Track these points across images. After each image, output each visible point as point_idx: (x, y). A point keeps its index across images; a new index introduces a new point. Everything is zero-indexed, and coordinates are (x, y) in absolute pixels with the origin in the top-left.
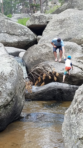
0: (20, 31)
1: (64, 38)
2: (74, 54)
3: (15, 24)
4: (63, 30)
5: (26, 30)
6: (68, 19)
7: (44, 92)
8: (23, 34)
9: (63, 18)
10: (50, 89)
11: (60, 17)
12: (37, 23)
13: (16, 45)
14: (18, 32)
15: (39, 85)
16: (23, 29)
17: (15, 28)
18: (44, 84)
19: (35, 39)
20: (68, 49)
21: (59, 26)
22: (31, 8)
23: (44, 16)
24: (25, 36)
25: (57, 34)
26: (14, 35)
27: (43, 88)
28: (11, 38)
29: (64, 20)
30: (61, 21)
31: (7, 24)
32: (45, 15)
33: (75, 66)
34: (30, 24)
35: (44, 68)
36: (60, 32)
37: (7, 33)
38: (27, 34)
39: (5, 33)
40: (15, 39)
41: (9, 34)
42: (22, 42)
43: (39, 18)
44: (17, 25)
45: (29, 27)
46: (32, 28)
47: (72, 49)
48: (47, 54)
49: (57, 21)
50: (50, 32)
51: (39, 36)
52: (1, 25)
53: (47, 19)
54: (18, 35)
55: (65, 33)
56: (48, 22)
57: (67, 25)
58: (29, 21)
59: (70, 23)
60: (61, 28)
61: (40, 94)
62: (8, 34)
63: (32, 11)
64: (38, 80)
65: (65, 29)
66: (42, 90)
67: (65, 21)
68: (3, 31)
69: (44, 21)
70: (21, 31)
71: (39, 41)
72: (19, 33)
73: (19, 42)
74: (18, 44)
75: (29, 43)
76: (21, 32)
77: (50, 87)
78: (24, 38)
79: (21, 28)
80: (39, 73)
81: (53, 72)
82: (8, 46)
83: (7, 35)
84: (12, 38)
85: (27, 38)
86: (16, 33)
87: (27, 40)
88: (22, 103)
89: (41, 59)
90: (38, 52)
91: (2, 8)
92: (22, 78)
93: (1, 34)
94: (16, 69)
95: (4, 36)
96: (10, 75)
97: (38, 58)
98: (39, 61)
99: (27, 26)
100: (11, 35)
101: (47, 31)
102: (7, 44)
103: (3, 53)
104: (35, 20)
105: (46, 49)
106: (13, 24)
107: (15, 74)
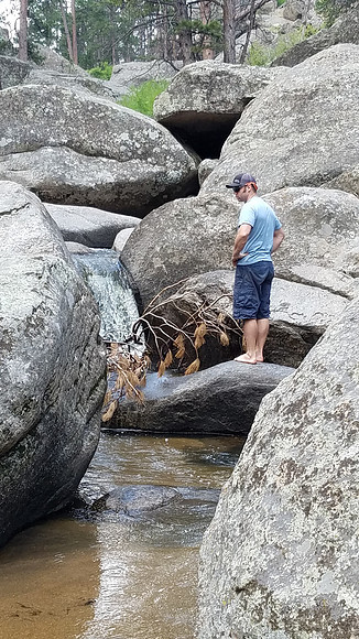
0: (125, 136)
1: (312, 172)
2: (344, 240)
3: (107, 108)
4: (308, 135)
5: (154, 136)
6: (330, 87)
7: (193, 401)
8: (139, 152)
9: (312, 85)
10: (219, 390)
11: (299, 80)
12: (199, 103)
13: (107, 198)
14: (119, 141)
15: (178, 369)
16: (140, 128)
17: (107, 126)
18: (198, 365)
19: (191, 174)
20: (318, 219)
21: (290, 120)
22: (185, 40)
23: (231, 76)
24: (149, 160)
25: (282, 152)
26: (99, 154)
27: (196, 381)
28: (87, 167)
29: (315, 93)
30: (302, 97)
31: (72, 107)
32: (236, 72)
33: (335, 293)
34: (172, 108)
35: (203, 298)
36: (296, 145)
37: (69, 145)
38: (157, 149)
39: (62, 145)
40: (104, 174)
41: (77, 149)
42: (132, 184)
43: (211, 83)
44: (114, 111)
45: (165, 122)
46: (178, 125)
47: (333, 221)
48: (228, 240)
49: (284, 98)
50: (253, 145)
51: (207, 162)
52: (47, 110)
53: (243, 88)
54: (119, 158)
55: (315, 151)
56: (246, 101)
57: (325, 116)
58: (167, 95)
59: (340, 108)
60: (301, 126)
61: (178, 407)
62: (75, 150)
63: (187, 51)
64: (174, 349)
65: (315, 130)
66: (186, 394)
67: (319, 99)
68: (52, 140)
69: (232, 96)
70: (131, 137)
71: (206, 182)
72: (123, 148)
73: (119, 186)
74: (119, 193)
75: (163, 189)
76: (130, 142)
77: (219, 382)
78: (143, 169)
79: (132, 126)
80: (182, 319)
82: (75, 203)
83: (71, 156)
84: (93, 167)
85: (156, 169)
86: (108, 148)
87: (155, 175)
88: (86, 443)
89: (201, 263)
90: (189, 228)
91: (71, 37)
92: (93, 341)
93: (43, 151)
94: (63, 305)
95: (59, 160)
96: (29, 325)
97: (185, 257)
98: (191, 266)
99: (159, 116)
100: (88, 154)
101: (241, 142)
102: (68, 196)
103: (33, 235)
104: (189, 91)
105: (221, 220)
106: (98, 108)
107: (53, 323)
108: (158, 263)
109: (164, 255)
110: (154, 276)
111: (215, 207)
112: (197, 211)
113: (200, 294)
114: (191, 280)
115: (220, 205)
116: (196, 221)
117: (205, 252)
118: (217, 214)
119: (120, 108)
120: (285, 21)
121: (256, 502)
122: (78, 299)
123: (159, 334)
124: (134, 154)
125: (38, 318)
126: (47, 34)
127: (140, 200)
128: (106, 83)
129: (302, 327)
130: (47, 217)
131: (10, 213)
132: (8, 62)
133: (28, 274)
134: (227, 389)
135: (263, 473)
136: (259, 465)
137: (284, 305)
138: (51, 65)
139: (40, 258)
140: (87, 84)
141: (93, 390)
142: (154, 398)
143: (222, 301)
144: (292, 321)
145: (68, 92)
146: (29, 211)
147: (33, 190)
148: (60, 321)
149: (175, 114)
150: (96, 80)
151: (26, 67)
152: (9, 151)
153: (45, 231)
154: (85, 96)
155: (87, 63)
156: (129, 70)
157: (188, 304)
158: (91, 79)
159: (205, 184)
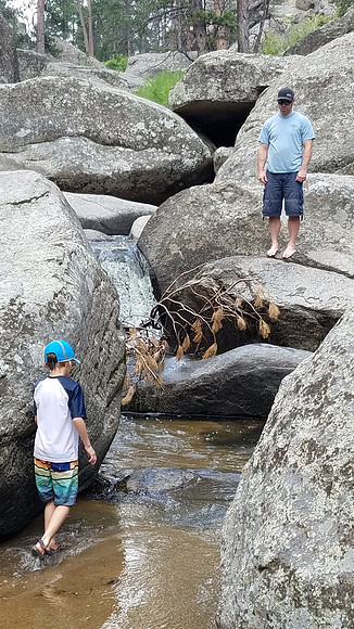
0: (141, 126)
1: (326, 158)
3: (123, 99)
4: (322, 122)
5: (169, 125)
6: (343, 74)
7: (211, 385)
8: (155, 141)
9: (325, 74)
10: (237, 373)
11: (313, 68)
12: (214, 92)
13: (124, 186)
14: (136, 130)
15: (195, 353)
16: (156, 118)
17: (123, 116)
18: (216, 349)
19: (206, 163)
20: (333, 205)
21: (305, 107)
22: (199, 32)
23: (246, 65)
24: (165, 148)
26: (116, 143)
27: (213, 365)
28: (104, 156)
29: (329, 81)
30: (316, 85)
31: (89, 97)
32: (250, 61)
33: (351, 277)
34: (187, 98)
35: (220, 283)
37: (85, 135)
38: (171, 138)
39: (79, 135)
40: (121, 163)
41: (95, 139)
42: (149, 172)
43: (225, 73)
44: (130, 101)
45: (180, 111)
46: (193, 114)
47: (348, 207)
48: (243, 226)
49: (297, 85)
51: (222, 150)
52: (65, 101)
53: (257, 77)
54: (135, 147)
55: (329, 137)
56: (260, 90)
57: (338, 103)
58: (183, 86)
60: (315, 113)
61: (197, 390)
62: (95, 141)
63: (202, 41)
64: (192, 334)
65: (329, 117)
66: (204, 378)
67: (333, 86)
68: (69, 130)
69: (246, 85)
70: (147, 127)
71: (221, 169)
72: (139, 137)
73: (136, 175)
74: (135, 182)
75: (179, 177)
76: (146, 131)
77: (237, 366)
78: (158, 158)
79: (148, 115)
80: (198, 304)
81: (258, 303)
82: (93, 191)
83: (88, 146)
84: (110, 156)
85: (172, 157)
86: (125, 138)
87: (171, 163)
88: (107, 426)
89: (217, 248)
90: (205, 215)
91: (88, 30)
92: (112, 326)
93: (61, 141)
94: (84, 290)
95: (76, 150)
96: (50, 310)
97: (201, 243)
98: (208, 252)
99: (174, 106)
100: (104, 143)
101: (255, 129)
102: (86, 184)
103: (52, 223)
104: (205, 81)
105: (237, 206)
106: (115, 99)
107: (74, 308)
108: (175, 249)
109: (181, 241)
110: (171, 263)
111: (231, 194)
112: (213, 198)
113: (217, 279)
114: (208, 265)
115: (236, 192)
116: (212, 208)
117: (221, 238)
118: (232, 200)
119: (136, 98)
120: (297, 11)
121: (277, 483)
122: (97, 285)
123: (177, 319)
124: (151, 143)
125: (59, 304)
126: (64, 28)
127: (156, 188)
128: (122, 75)
129: (318, 311)
130: (66, 205)
131: (29, 201)
132: (26, 55)
133: (49, 260)
134: (245, 372)
135: (283, 453)
136: (280, 445)
137: (300, 289)
138: (68, 58)
139: (61, 245)
140: (103, 76)
141: (113, 373)
142: (172, 381)
143: (238, 286)
144: (309, 306)
145: (85, 83)
146: (49, 199)
147: (51, 179)
148: (81, 306)
149: (190, 104)
150: (112, 71)
151: (44, 60)
152: (28, 141)
153: (64, 219)
154: (101, 87)
155: (102, 55)
156: (144, 61)
157: (205, 290)
158: (107, 71)
159: (220, 172)
